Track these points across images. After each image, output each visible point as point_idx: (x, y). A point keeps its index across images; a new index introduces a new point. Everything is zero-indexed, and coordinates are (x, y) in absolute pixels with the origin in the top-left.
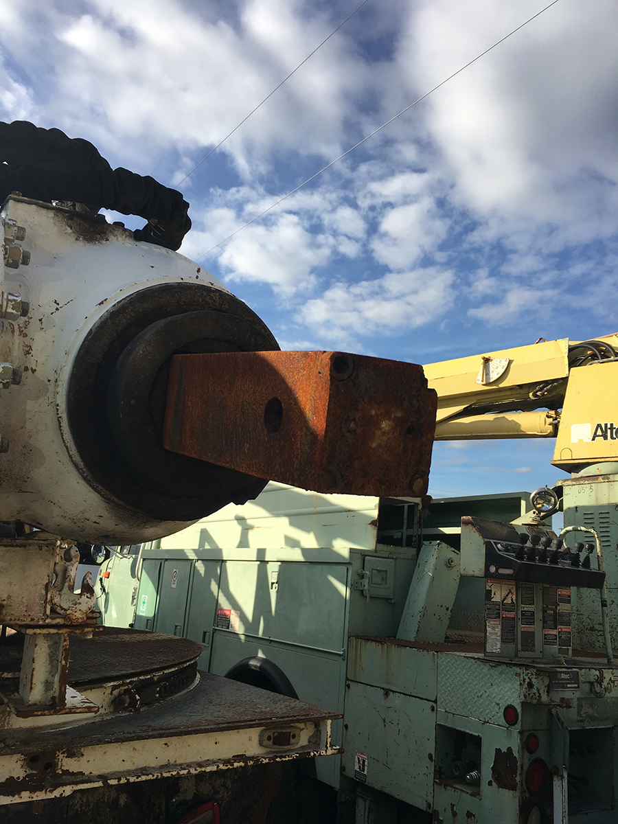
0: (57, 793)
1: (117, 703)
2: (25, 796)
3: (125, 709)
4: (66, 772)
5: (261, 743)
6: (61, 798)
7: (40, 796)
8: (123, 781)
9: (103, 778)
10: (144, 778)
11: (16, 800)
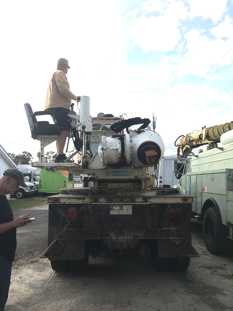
0: (147, 203)
1: (157, 194)
2: (143, 203)
3: (159, 195)
4: (149, 201)
5: (181, 201)
6: (148, 204)
7: (145, 203)
8: (157, 203)
9: (154, 203)
10: (160, 203)
11: (142, 203)
